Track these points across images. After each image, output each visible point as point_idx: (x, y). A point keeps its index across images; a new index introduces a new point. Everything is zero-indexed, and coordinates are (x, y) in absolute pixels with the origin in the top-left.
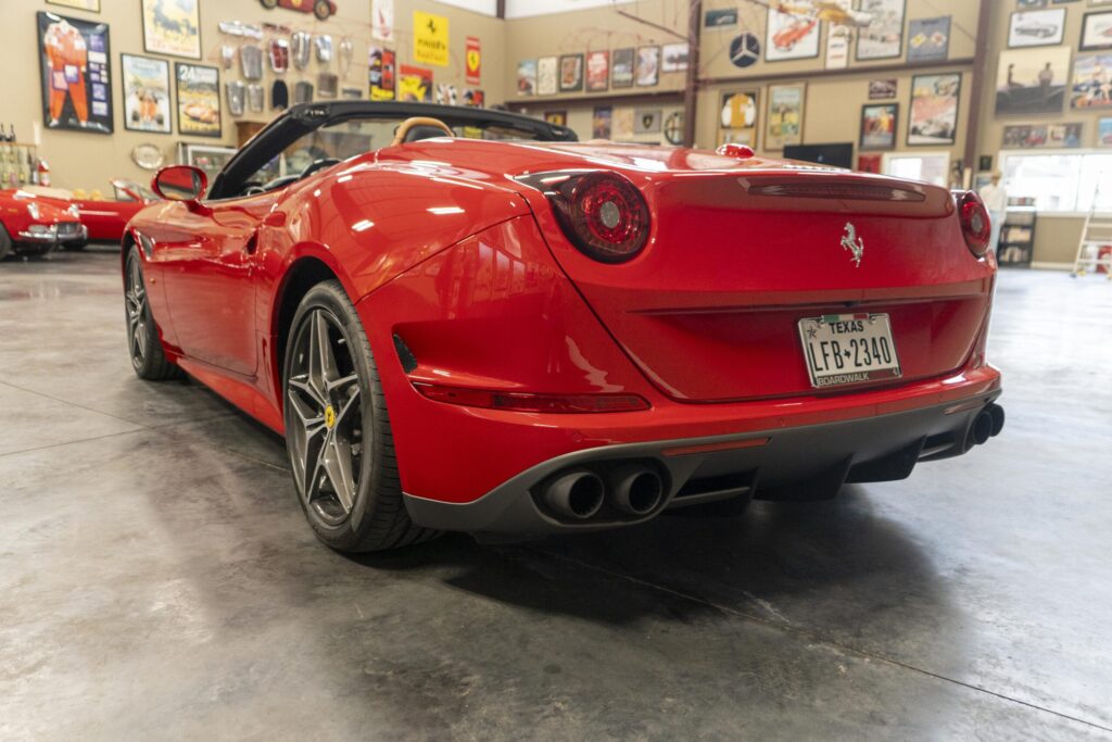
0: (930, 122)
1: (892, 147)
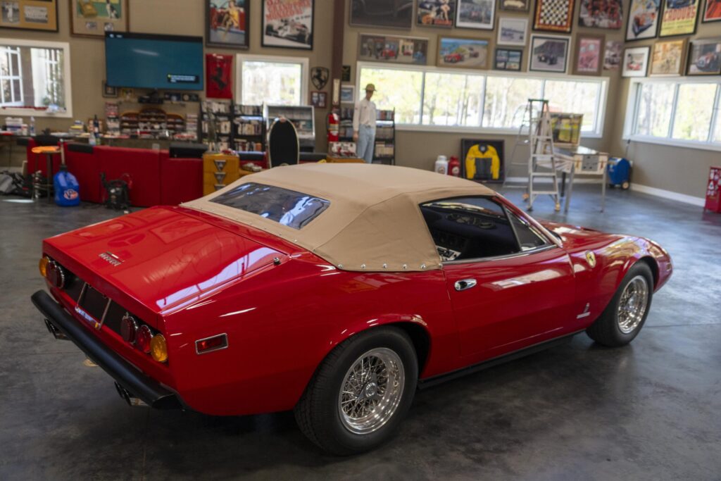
0: (286, 23)
1: (245, 47)
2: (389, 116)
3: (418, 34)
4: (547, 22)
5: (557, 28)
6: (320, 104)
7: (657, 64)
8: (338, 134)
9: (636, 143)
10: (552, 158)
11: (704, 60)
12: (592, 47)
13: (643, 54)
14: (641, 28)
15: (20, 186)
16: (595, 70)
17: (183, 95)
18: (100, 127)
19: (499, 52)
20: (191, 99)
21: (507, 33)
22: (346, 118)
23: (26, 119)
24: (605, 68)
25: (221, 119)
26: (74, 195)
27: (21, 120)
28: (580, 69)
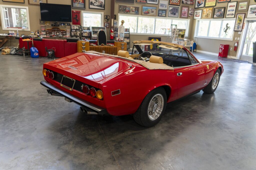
0: (97, 1)
1: (84, 8)
2: (128, 30)
3: (136, 5)
4: (173, 2)
5: (176, 4)
6: (107, 27)
7: (204, 15)
8: (113, 36)
9: (198, 38)
10: (178, 42)
11: (218, 14)
12: (185, 10)
13: (200, 12)
14: (199, 4)
15: (17, 52)
16: (186, 17)
17: (65, 24)
18: (40, 33)
19: (159, 11)
20: (67, 25)
21: (162, 5)
22: (115, 31)
23: (15, 31)
24: (189, 16)
25: (77, 31)
26: (37, 54)
27: (14, 31)
28: (182, 17)
